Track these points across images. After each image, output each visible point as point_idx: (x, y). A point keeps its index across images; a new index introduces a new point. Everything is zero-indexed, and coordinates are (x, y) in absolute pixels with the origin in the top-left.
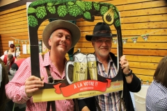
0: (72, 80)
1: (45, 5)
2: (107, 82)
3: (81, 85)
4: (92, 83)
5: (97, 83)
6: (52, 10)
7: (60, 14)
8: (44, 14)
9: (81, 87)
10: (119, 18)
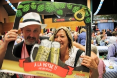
0: (34, 58)
1: (30, 4)
2: (69, 69)
3: (41, 65)
4: (51, 66)
5: (56, 67)
6: (34, 7)
7: (39, 10)
8: (28, 10)
9: (40, 67)
10: (90, 16)
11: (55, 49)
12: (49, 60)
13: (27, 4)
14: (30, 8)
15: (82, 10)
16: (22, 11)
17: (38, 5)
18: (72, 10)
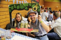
0: (20, 27)
4: (26, 29)
5: (27, 29)
6: (15, 7)
7: (18, 8)
8: (13, 9)
9: (23, 30)
10: (40, 8)
11: (26, 23)
12: (25, 27)
13: (12, 6)
14: (14, 8)
15: (36, 5)
16: (11, 9)
17: (16, 6)
18: (31, 6)
